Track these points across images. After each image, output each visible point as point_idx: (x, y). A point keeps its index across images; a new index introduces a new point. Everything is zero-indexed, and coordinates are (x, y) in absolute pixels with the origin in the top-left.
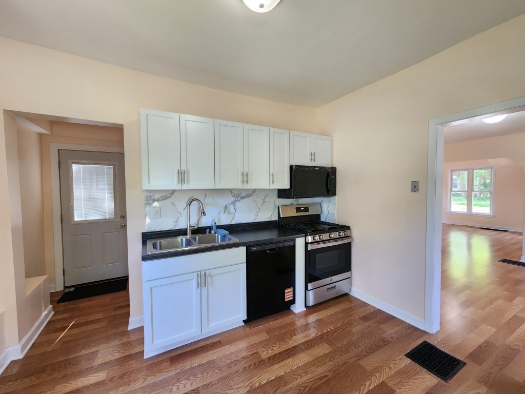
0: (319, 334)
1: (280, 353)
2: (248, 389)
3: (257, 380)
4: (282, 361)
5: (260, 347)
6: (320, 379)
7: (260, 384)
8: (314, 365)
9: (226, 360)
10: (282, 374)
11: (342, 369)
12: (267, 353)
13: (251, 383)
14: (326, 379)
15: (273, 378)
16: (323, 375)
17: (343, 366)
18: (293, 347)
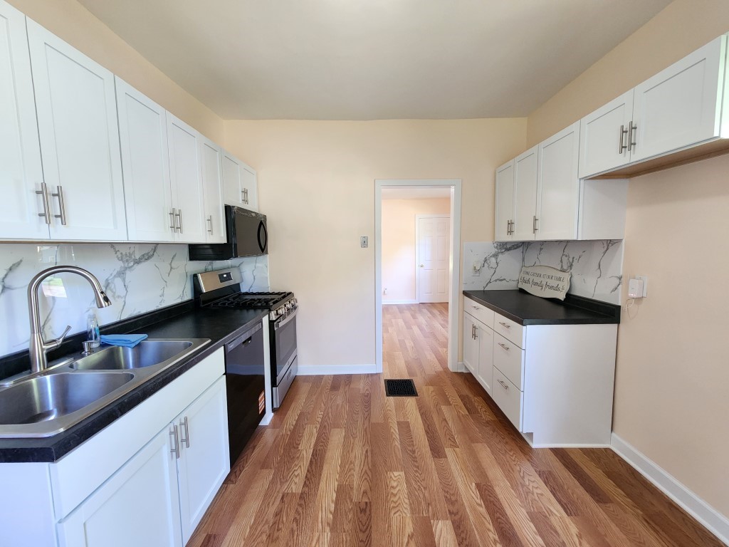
0: (318, 426)
1: (308, 471)
2: (328, 529)
3: (324, 513)
4: (321, 475)
5: (279, 486)
6: (366, 456)
7: (331, 512)
8: (348, 451)
9: (259, 540)
10: (336, 483)
11: (369, 436)
12: (296, 483)
13: (322, 523)
14: (369, 453)
15: (335, 495)
16: (364, 452)
17: (366, 433)
18: (313, 455)
